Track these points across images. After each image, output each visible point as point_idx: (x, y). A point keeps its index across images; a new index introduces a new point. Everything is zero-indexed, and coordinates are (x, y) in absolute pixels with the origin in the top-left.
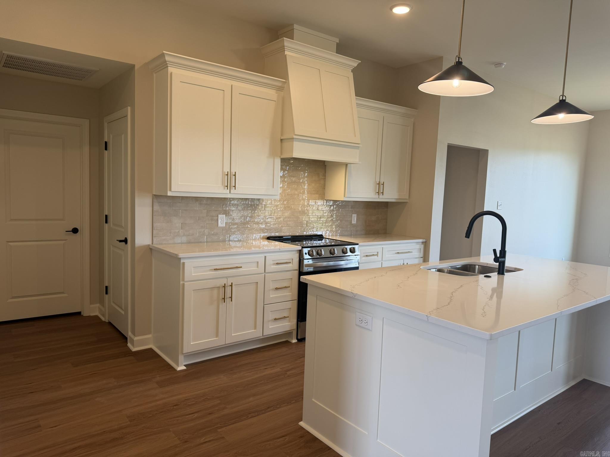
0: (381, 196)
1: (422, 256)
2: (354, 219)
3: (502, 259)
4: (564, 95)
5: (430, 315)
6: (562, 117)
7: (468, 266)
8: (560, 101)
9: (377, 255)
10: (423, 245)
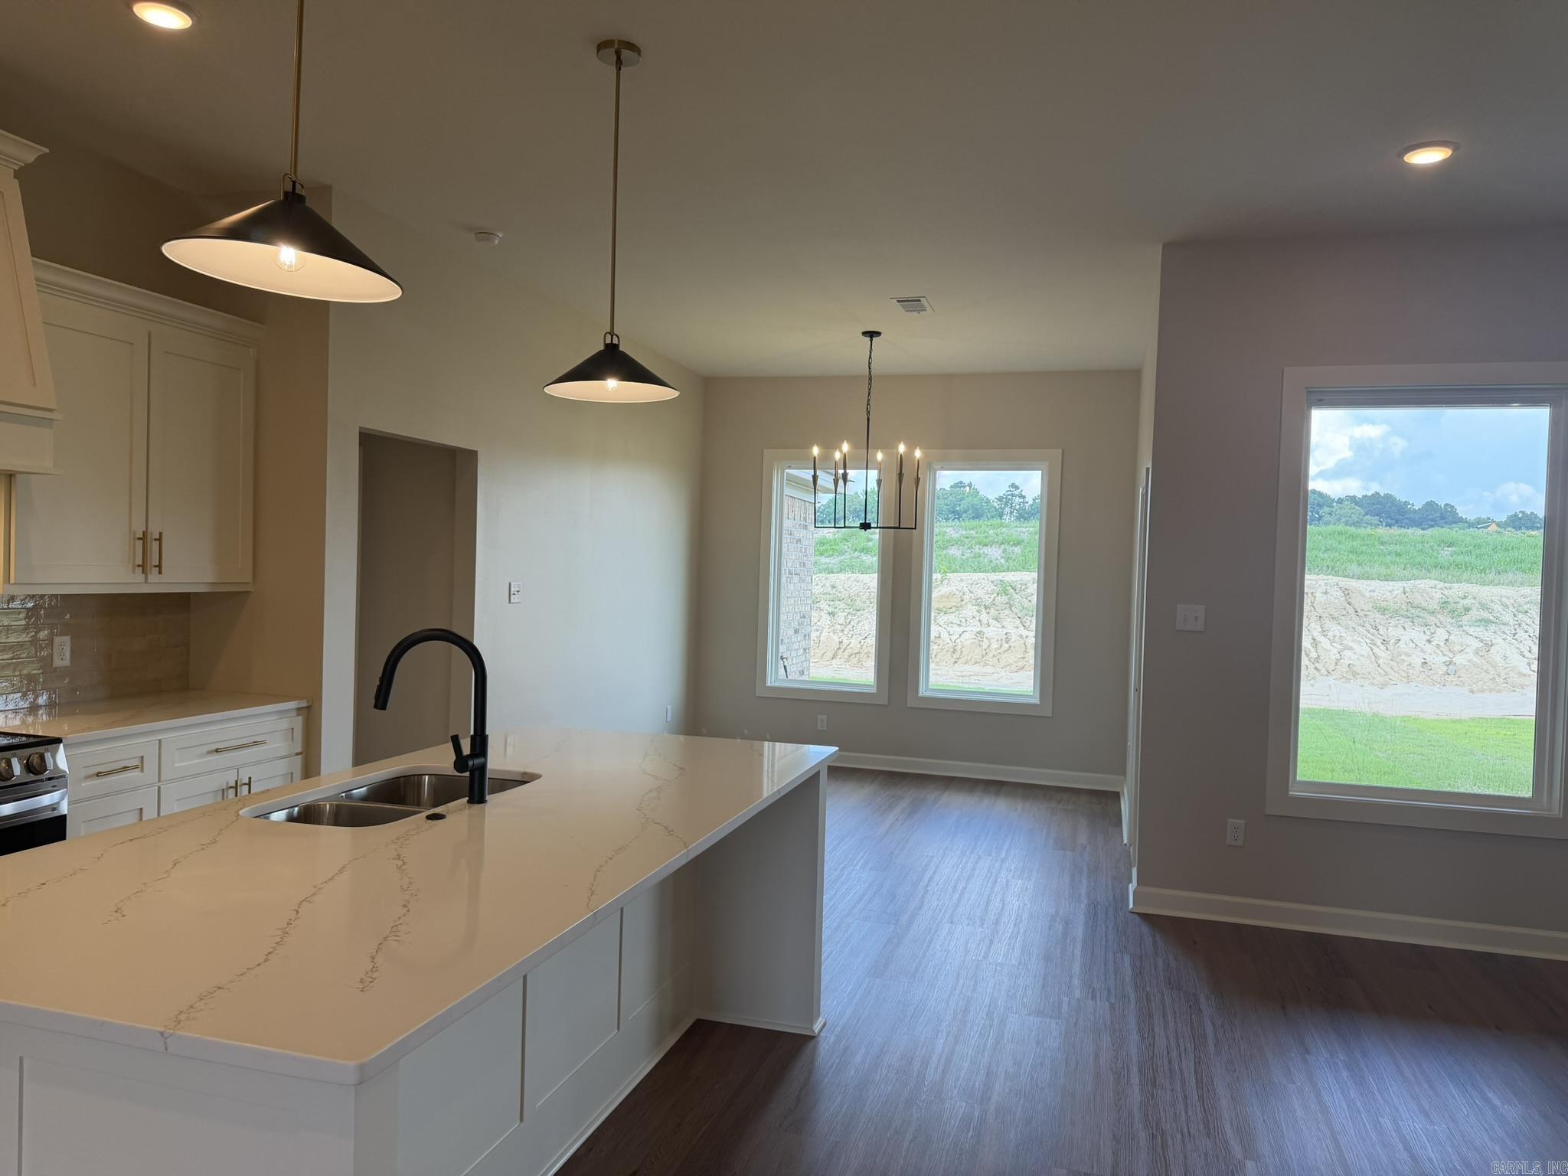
0: (154, 577)
1: (299, 750)
2: (63, 653)
3: (478, 761)
4: (615, 332)
5: (172, 1031)
6: (612, 388)
7: (402, 779)
8: (607, 345)
9: (140, 766)
10: (300, 717)
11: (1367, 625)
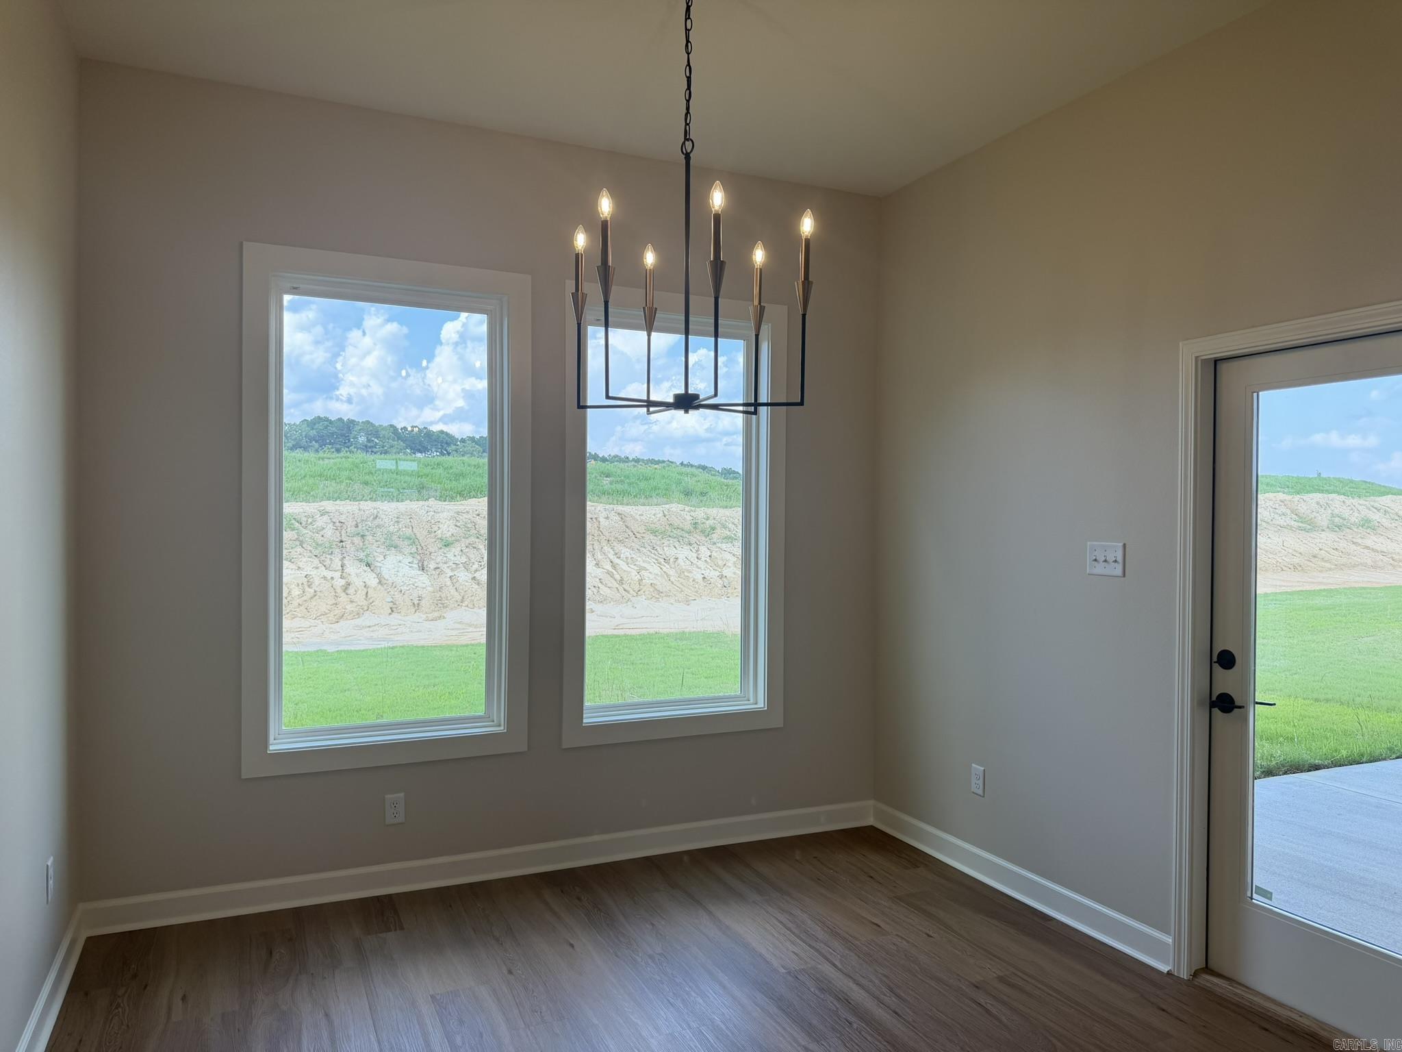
11: (646, 545)
